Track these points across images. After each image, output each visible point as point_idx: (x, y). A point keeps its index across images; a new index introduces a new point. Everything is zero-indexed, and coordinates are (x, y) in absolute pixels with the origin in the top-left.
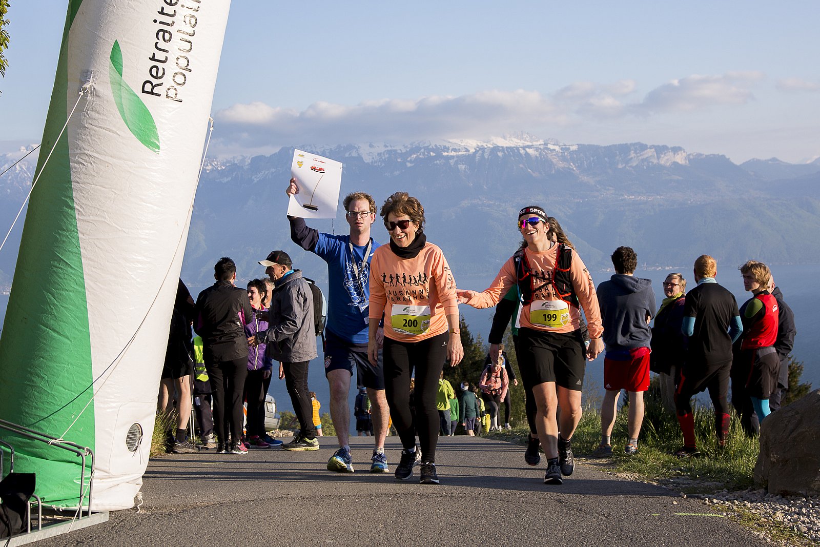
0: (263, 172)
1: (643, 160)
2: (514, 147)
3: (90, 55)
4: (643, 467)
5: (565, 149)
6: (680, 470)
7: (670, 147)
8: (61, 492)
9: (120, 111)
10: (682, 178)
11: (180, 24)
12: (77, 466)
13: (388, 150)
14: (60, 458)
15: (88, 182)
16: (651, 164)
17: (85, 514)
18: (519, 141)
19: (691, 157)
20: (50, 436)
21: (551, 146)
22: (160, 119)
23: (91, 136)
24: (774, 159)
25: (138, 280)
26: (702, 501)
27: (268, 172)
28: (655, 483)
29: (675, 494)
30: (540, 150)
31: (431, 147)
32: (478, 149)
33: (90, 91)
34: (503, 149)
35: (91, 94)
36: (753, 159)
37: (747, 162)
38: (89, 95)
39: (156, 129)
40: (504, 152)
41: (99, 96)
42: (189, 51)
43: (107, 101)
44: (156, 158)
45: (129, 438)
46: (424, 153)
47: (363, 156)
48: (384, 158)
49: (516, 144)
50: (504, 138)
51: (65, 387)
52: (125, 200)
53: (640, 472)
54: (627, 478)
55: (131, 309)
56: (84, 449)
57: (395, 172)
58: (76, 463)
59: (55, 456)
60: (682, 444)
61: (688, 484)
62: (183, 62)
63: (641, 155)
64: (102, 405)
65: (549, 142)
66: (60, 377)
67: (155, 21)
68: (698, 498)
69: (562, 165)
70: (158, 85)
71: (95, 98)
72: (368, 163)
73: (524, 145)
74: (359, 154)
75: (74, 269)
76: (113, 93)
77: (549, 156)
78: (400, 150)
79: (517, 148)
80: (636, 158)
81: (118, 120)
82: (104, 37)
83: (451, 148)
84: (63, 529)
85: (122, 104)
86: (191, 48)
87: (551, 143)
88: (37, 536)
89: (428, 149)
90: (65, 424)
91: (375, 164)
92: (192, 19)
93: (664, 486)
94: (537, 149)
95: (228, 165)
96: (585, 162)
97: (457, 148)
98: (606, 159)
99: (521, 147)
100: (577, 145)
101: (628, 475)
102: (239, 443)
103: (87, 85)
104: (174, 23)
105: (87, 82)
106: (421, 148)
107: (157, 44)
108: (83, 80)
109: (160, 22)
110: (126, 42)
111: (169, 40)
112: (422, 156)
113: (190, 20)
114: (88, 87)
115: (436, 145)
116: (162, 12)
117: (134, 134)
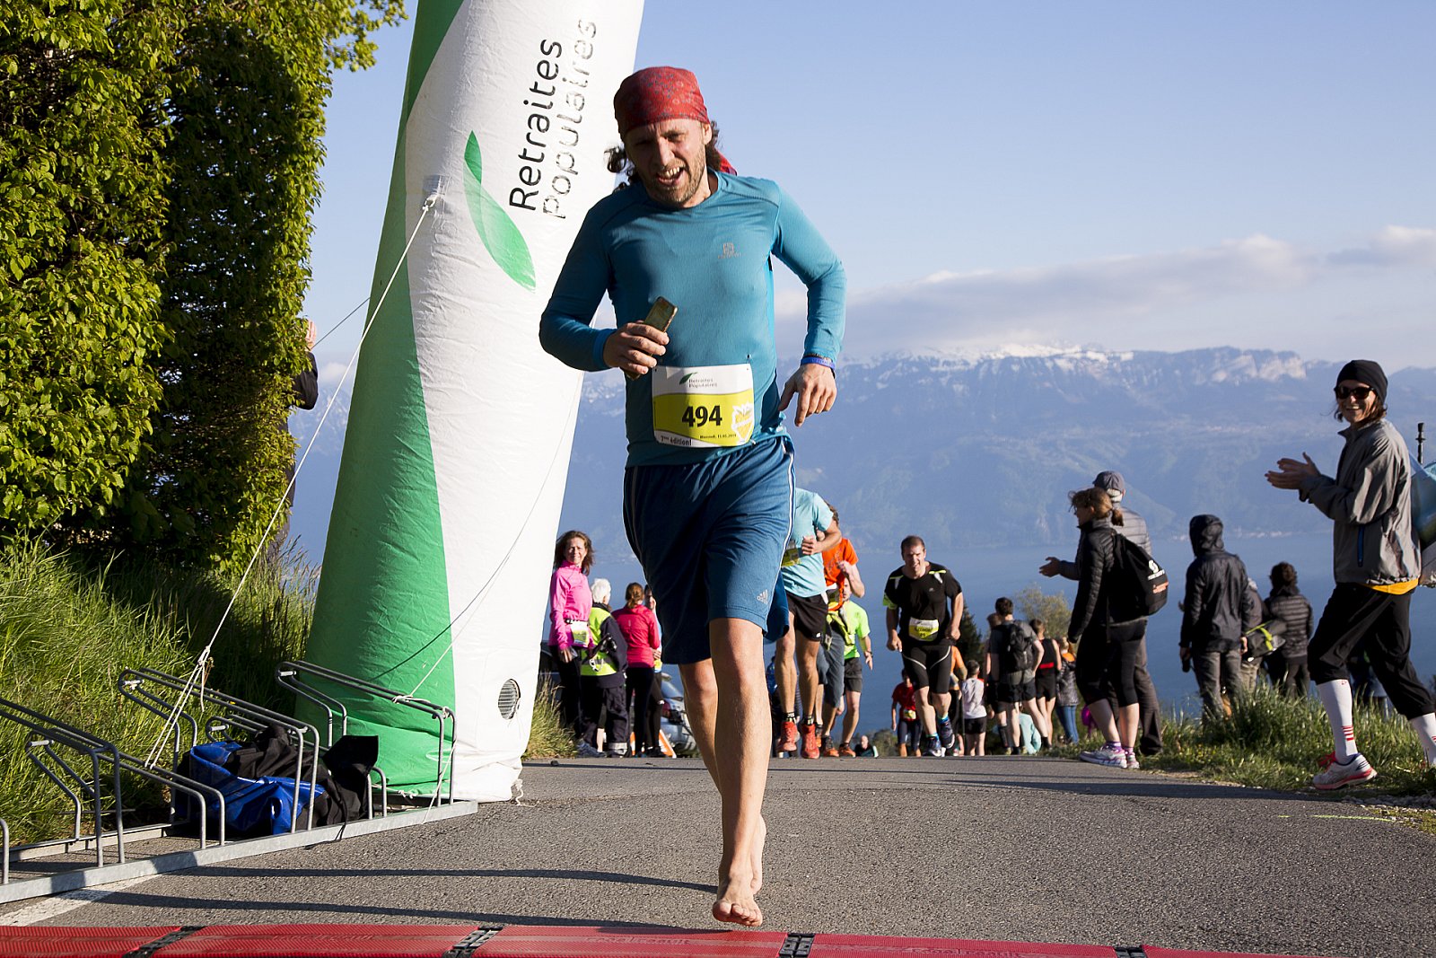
1: (1233, 372)
2: (1037, 358)
5: (1114, 359)
7: (1276, 352)
8: (411, 772)
9: (479, 232)
10: (1296, 399)
11: (561, 106)
12: (432, 737)
13: (849, 366)
14: (407, 724)
15: (437, 334)
16: (1246, 378)
19: (1310, 366)
20: (393, 691)
21: (1092, 355)
22: (536, 245)
23: (440, 270)
30: (1075, 361)
31: (912, 359)
32: (982, 361)
33: (437, 206)
34: (1019, 360)
35: (439, 209)
38: (436, 211)
39: (530, 257)
40: (1021, 365)
42: (574, 144)
43: (463, 220)
45: (502, 700)
46: (901, 369)
49: (1040, 353)
51: (414, 625)
52: (488, 359)
56: (442, 708)
57: (861, 398)
58: (430, 733)
59: (401, 721)
62: (566, 162)
63: (1230, 365)
64: (463, 652)
65: (1089, 348)
66: (406, 611)
67: (526, 102)
69: (1110, 383)
70: (532, 194)
71: (444, 215)
73: (1052, 354)
75: (422, 460)
76: (469, 205)
77: (1090, 369)
78: (867, 364)
79: (1042, 360)
80: (1223, 370)
81: (477, 245)
82: (456, 129)
83: (942, 361)
85: (482, 223)
86: (577, 141)
87: (1094, 349)
88: (381, 825)
89: (908, 363)
92: (578, 98)
94: (1071, 359)
96: (1145, 379)
97: (951, 359)
98: (1177, 372)
99: (1047, 358)
100: (1134, 352)
103: (433, 198)
104: (552, 104)
105: (432, 192)
106: (897, 362)
107: (528, 134)
108: (427, 190)
109: (533, 104)
110: (485, 134)
111: (547, 130)
112: (899, 374)
113: (575, 100)
114: (434, 200)
115: (919, 357)
116: (535, 90)
117: (499, 265)
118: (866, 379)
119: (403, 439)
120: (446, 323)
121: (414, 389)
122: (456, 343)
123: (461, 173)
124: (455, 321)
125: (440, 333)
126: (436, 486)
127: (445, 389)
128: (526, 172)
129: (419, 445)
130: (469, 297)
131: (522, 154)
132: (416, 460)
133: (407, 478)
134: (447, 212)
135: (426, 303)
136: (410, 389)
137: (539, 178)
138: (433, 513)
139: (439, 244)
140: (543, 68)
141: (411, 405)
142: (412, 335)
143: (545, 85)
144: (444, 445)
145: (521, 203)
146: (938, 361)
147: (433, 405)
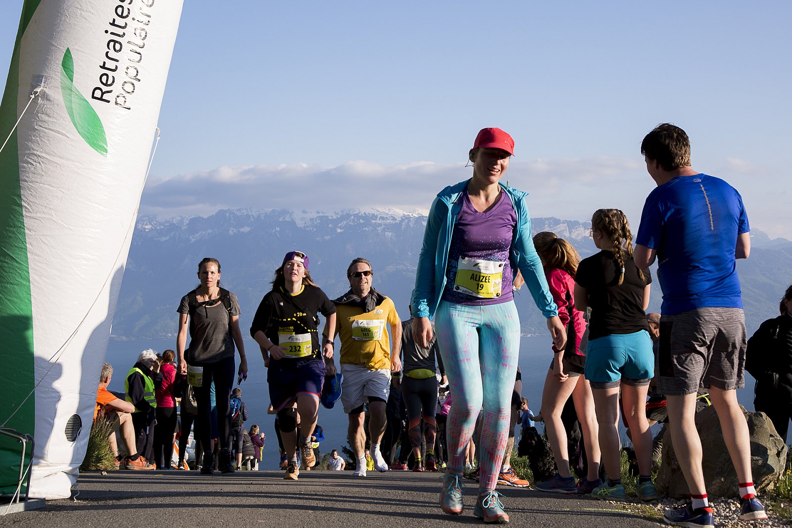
3: (43, 59)
7: (581, 222)
9: (70, 115)
11: (131, 36)
13: (320, 216)
22: (109, 125)
23: (40, 136)
27: (205, 233)
31: (360, 214)
32: (404, 218)
35: (42, 98)
39: (105, 134)
42: (139, 62)
43: (58, 105)
44: (103, 161)
46: (353, 220)
47: (296, 221)
48: (315, 223)
52: (72, 199)
55: (75, 303)
56: (24, 435)
57: (326, 237)
62: (132, 72)
64: (43, 395)
67: (106, 31)
70: (108, 92)
71: (46, 103)
72: (301, 227)
74: (292, 219)
75: (20, 263)
76: (64, 97)
78: (332, 216)
81: (67, 123)
82: (56, 45)
83: (379, 216)
85: (72, 108)
89: (358, 217)
90: (5, 412)
91: (307, 229)
92: (142, 31)
95: (166, 225)
97: (385, 216)
103: (38, 90)
104: (124, 34)
105: (38, 86)
106: (351, 216)
107: (107, 52)
108: (34, 84)
109: (112, 33)
110: (77, 50)
111: (120, 50)
112: (351, 223)
113: (140, 33)
114: (39, 91)
115: (365, 213)
116: (113, 24)
117: (83, 138)
119: (8, 250)
120: (44, 174)
121: (18, 217)
122: (50, 188)
123: (59, 74)
124: (50, 172)
125: (38, 180)
126: (29, 281)
127: (40, 217)
128: (104, 79)
129: (19, 254)
130: (60, 157)
131: (102, 65)
132: (17, 265)
133: (9, 277)
134: (50, 100)
135: (29, 160)
136: (14, 216)
137: (113, 81)
138: (27, 301)
139: (42, 121)
140: (120, 11)
141: (15, 227)
142: (18, 180)
143: (120, 21)
144: (38, 255)
145: (100, 97)
146: (376, 217)
147: (31, 228)
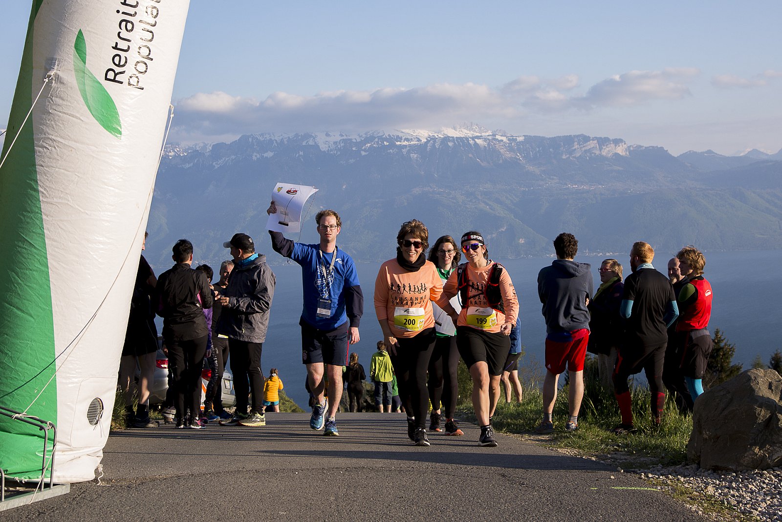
0: (224, 159)
1: (586, 151)
2: (464, 138)
3: (55, 44)
4: (583, 443)
5: (512, 140)
6: (618, 446)
7: (611, 139)
8: (23, 464)
9: (83, 97)
10: (623, 169)
11: (143, 15)
12: (39, 439)
13: (343, 139)
14: (23, 431)
15: (52, 165)
16: (593, 155)
17: (47, 485)
18: (468, 132)
19: (631, 149)
20: (14, 410)
21: (497, 137)
22: (122, 106)
23: (55, 121)
24: (709, 152)
25: (99, 260)
26: (638, 476)
27: (228, 158)
28: (593, 459)
29: (612, 468)
30: (488, 141)
31: (384, 136)
32: (429, 139)
33: (54, 79)
34: (453, 139)
35: (55, 80)
36: (690, 151)
37: (684, 154)
38: (54, 82)
39: (118, 115)
40: (454, 142)
41: (63, 83)
42: (151, 40)
43: (71, 88)
44: (118, 144)
45: (90, 412)
46: (378, 142)
47: (319, 145)
48: (339, 147)
49: (466, 135)
50: (455, 128)
51: (29, 363)
52: (88, 183)
53: (579, 447)
54: (568, 453)
55: (93, 288)
56: (46, 423)
58: (39, 436)
59: (18, 429)
60: (620, 421)
61: (625, 459)
62: (145, 51)
63: (584, 146)
64: (64, 381)
65: (497, 133)
66: (24, 353)
67: (118, 12)
68: (635, 472)
69: (509, 155)
70: (121, 73)
71: (59, 85)
72: (324, 151)
73: (473, 136)
74: (315, 143)
75: (38, 249)
76: (77, 79)
77: (497, 147)
78: (355, 139)
79: (467, 139)
80: (579, 149)
81: (82, 106)
82: (68, 26)
83: (403, 138)
84: (25, 500)
85: (85, 91)
86: (153, 38)
87: (500, 134)
89: (382, 139)
90: (28, 398)
91: (331, 153)
92: (154, 9)
93: (602, 462)
94: (485, 140)
95: (189, 151)
96: (531, 152)
98: (551, 150)
99: (470, 138)
100: (524, 136)
101: (569, 450)
102: (197, 418)
103: (52, 73)
104: (136, 13)
105: (51, 69)
106: (375, 138)
107: (119, 33)
108: (48, 67)
109: (123, 13)
110: (89, 30)
111: (132, 30)
112: (375, 146)
113: (152, 11)
115: (389, 135)
116: (124, 3)
117: (97, 120)
118: (354, 149)
120: (59, 158)
122: (65, 172)
123: (72, 56)
124: (65, 156)
127: (57, 203)
128: (117, 58)
129: (36, 239)
130: (74, 141)
131: (114, 46)
132: (35, 250)
135: (44, 144)
137: (126, 62)
139: (56, 104)
145: (113, 79)
146: (401, 138)
